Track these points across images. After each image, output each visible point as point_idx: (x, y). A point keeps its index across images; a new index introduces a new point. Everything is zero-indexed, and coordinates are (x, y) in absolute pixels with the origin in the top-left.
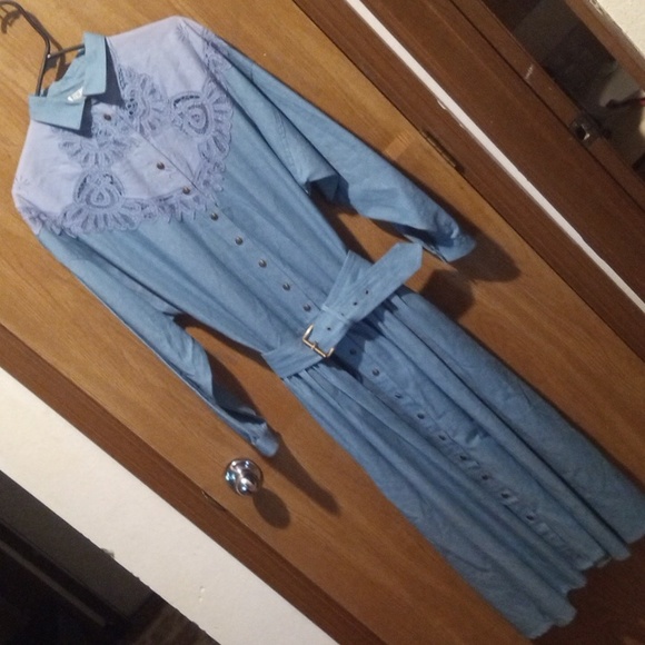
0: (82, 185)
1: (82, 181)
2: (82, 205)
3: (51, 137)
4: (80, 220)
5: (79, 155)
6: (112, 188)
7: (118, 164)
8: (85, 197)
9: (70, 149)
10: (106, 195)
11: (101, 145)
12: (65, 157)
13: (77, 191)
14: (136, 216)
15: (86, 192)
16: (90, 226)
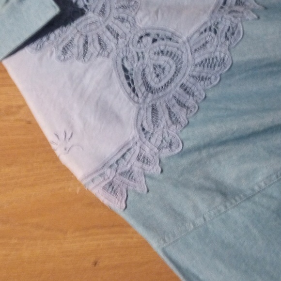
0: (127, 77)
1: (122, 73)
2: (148, 100)
3: (41, 59)
4: (164, 118)
5: (91, 49)
6: (161, 45)
7: (140, 15)
8: (143, 89)
9: (75, 50)
10: (163, 60)
11: (102, 12)
12: (78, 65)
13: (129, 90)
14: (217, 49)
15: (138, 83)
16: (182, 115)
